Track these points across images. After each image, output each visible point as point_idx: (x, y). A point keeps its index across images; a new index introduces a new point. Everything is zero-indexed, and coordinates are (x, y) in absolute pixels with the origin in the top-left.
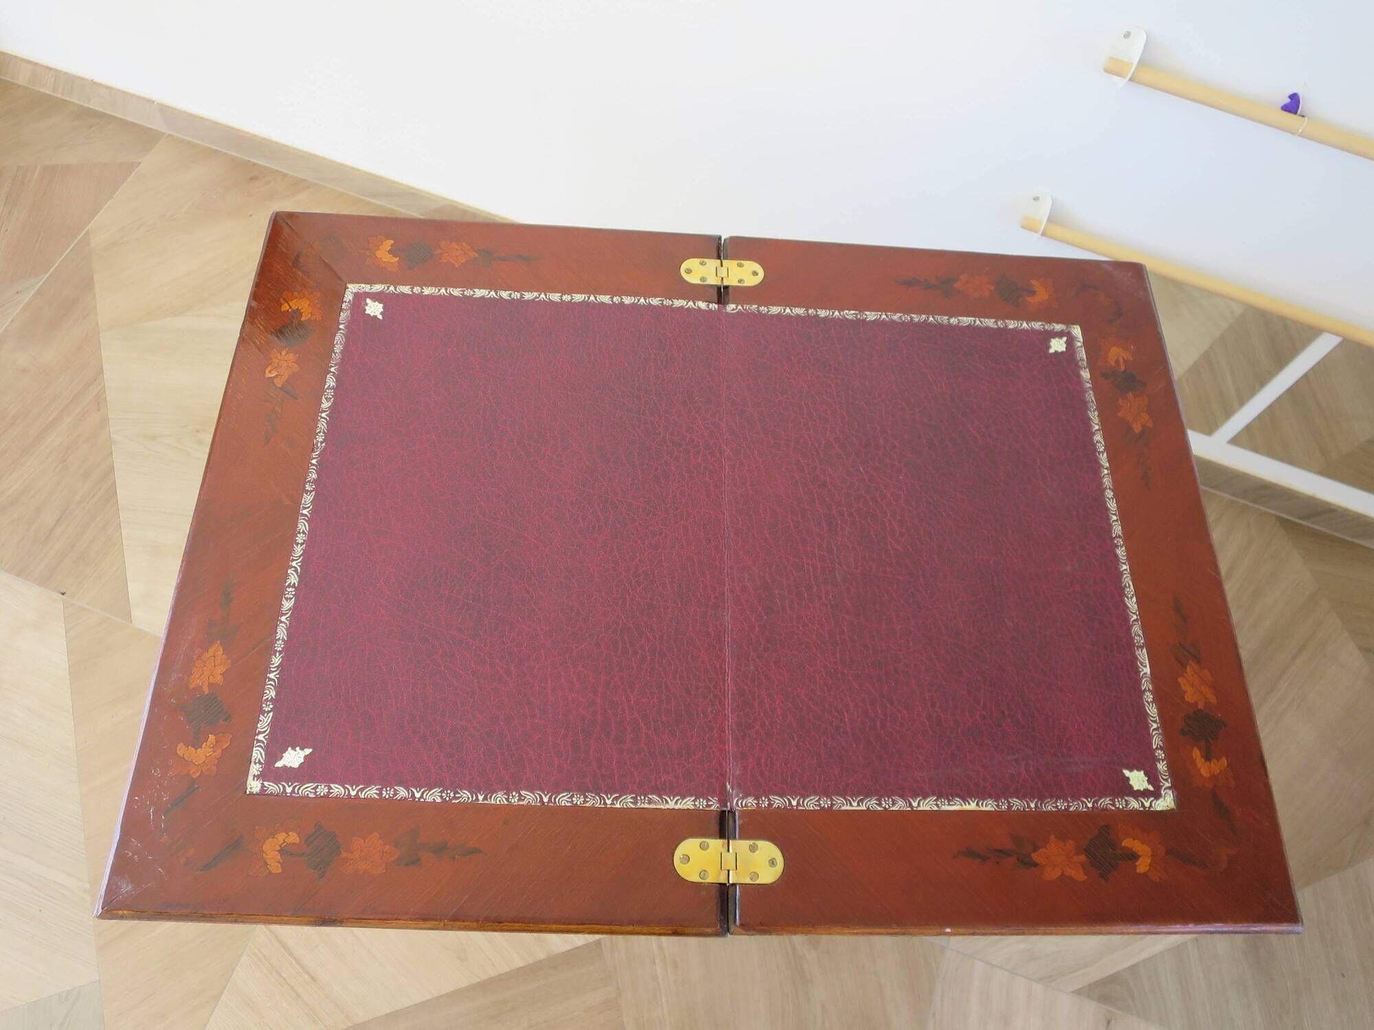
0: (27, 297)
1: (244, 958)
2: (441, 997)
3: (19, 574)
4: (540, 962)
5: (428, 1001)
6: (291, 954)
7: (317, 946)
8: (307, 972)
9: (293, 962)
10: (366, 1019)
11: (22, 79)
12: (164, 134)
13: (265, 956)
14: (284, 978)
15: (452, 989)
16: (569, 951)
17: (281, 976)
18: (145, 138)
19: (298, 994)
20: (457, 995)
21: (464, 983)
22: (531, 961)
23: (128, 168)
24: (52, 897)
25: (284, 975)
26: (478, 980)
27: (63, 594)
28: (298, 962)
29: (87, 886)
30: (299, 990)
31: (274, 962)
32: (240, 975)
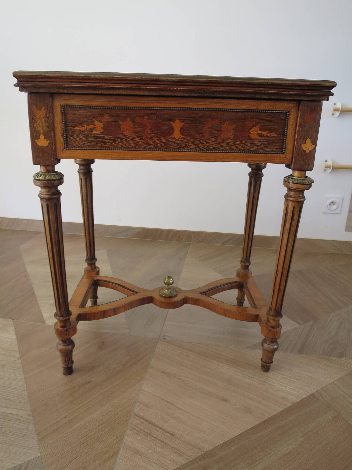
1: (128, 432)
2: (248, 430)
4: (290, 407)
6: (155, 425)
7: (168, 420)
8: (167, 432)
9: (158, 429)
10: (211, 448)
13: (140, 429)
14: (155, 437)
15: (251, 426)
16: (301, 400)
17: (152, 436)
19: (166, 444)
20: (256, 429)
21: (257, 423)
22: (285, 408)
26: (263, 420)
28: (161, 428)
30: (166, 441)
31: (147, 431)
32: (128, 440)
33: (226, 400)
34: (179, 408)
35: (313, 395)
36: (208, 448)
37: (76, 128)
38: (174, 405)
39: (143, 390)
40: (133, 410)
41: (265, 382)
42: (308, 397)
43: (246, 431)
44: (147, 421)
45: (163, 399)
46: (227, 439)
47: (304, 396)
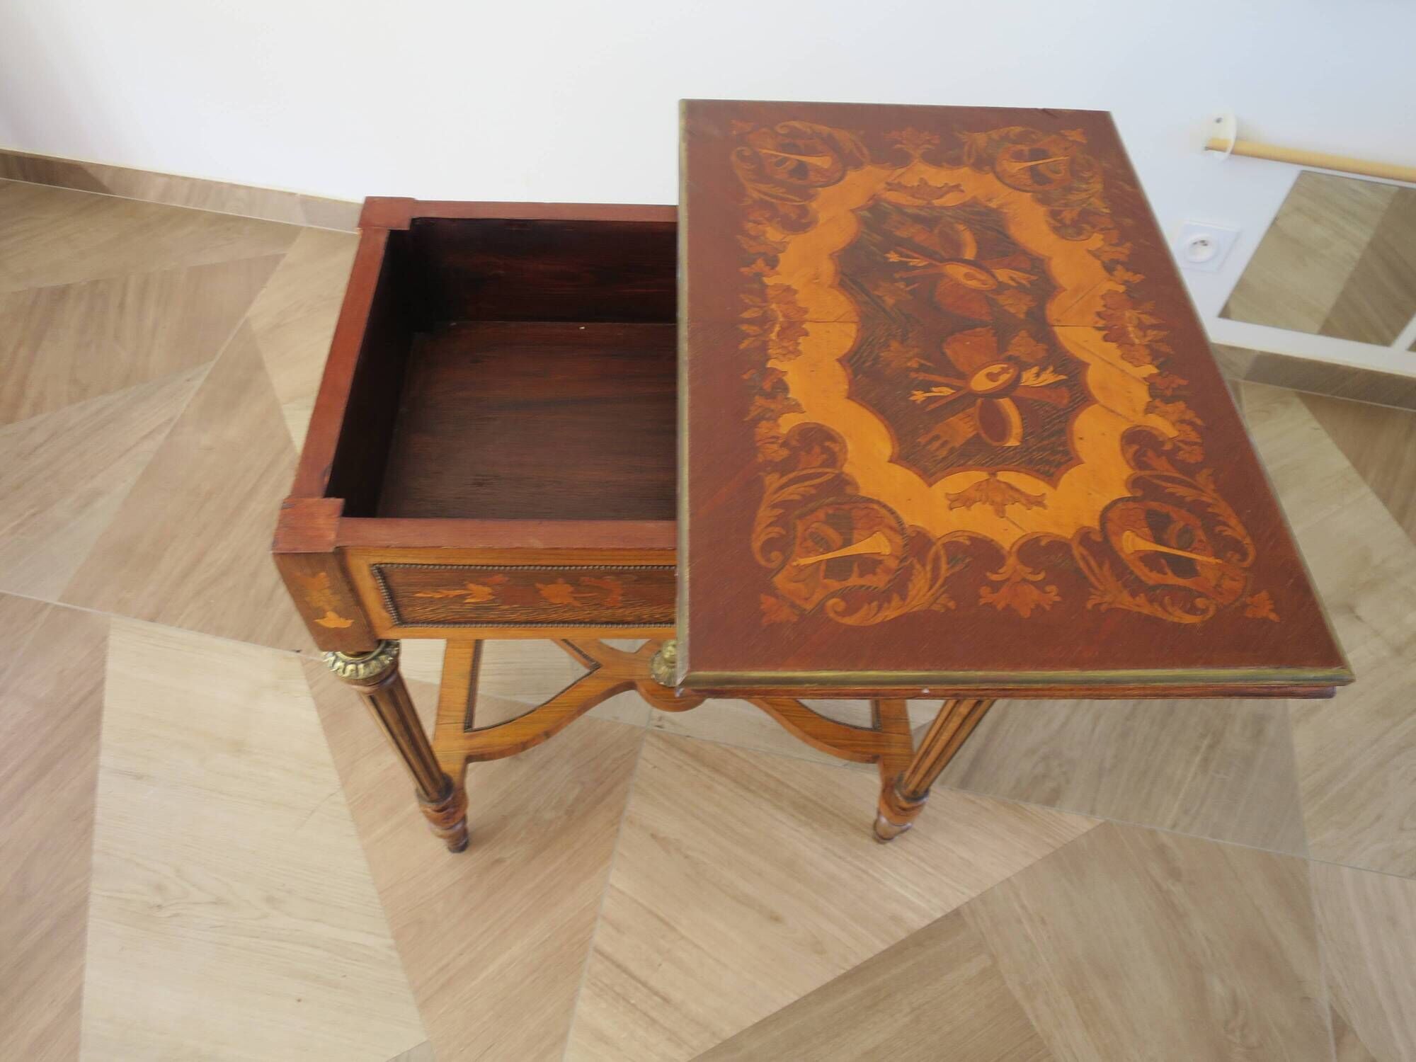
0: (198, 383)
1: (584, 991)
2: (809, 995)
3: (247, 639)
4: (903, 941)
5: (796, 1002)
6: (634, 977)
7: (660, 965)
8: (657, 994)
9: (639, 985)
10: (734, 1033)
11: (151, 197)
12: (301, 228)
13: (606, 985)
14: (633, 1005)
15: (818, 985)
16: (929, 925)
17: (630, 1003)
18: (286, 234)
19: (652, 1019)
20: (824, 992)
21: (829, 978)
22: (893, 943)
23: (277, 259)
24: (356, 960)
25: (633, 1002)
26: (843, 972)
27: (298, 651)
28: (644, 984)
29: (391, 942)
30: (654, 1014)
31: (617, 989)
32: (583, 1007)
33: (776, 919)
34: (683, 937)
35: (957, 913)
36: (729, 1031)
37: (418, 595)
38: (673, 929)
39: (611, 886)
40: (590, 938)
41: (864, 872)
42: (946, 917)
43: (805, 997)
44: (619, 966)
45: (651, 912)
46: (766, 1014)
47: (938, 915)
